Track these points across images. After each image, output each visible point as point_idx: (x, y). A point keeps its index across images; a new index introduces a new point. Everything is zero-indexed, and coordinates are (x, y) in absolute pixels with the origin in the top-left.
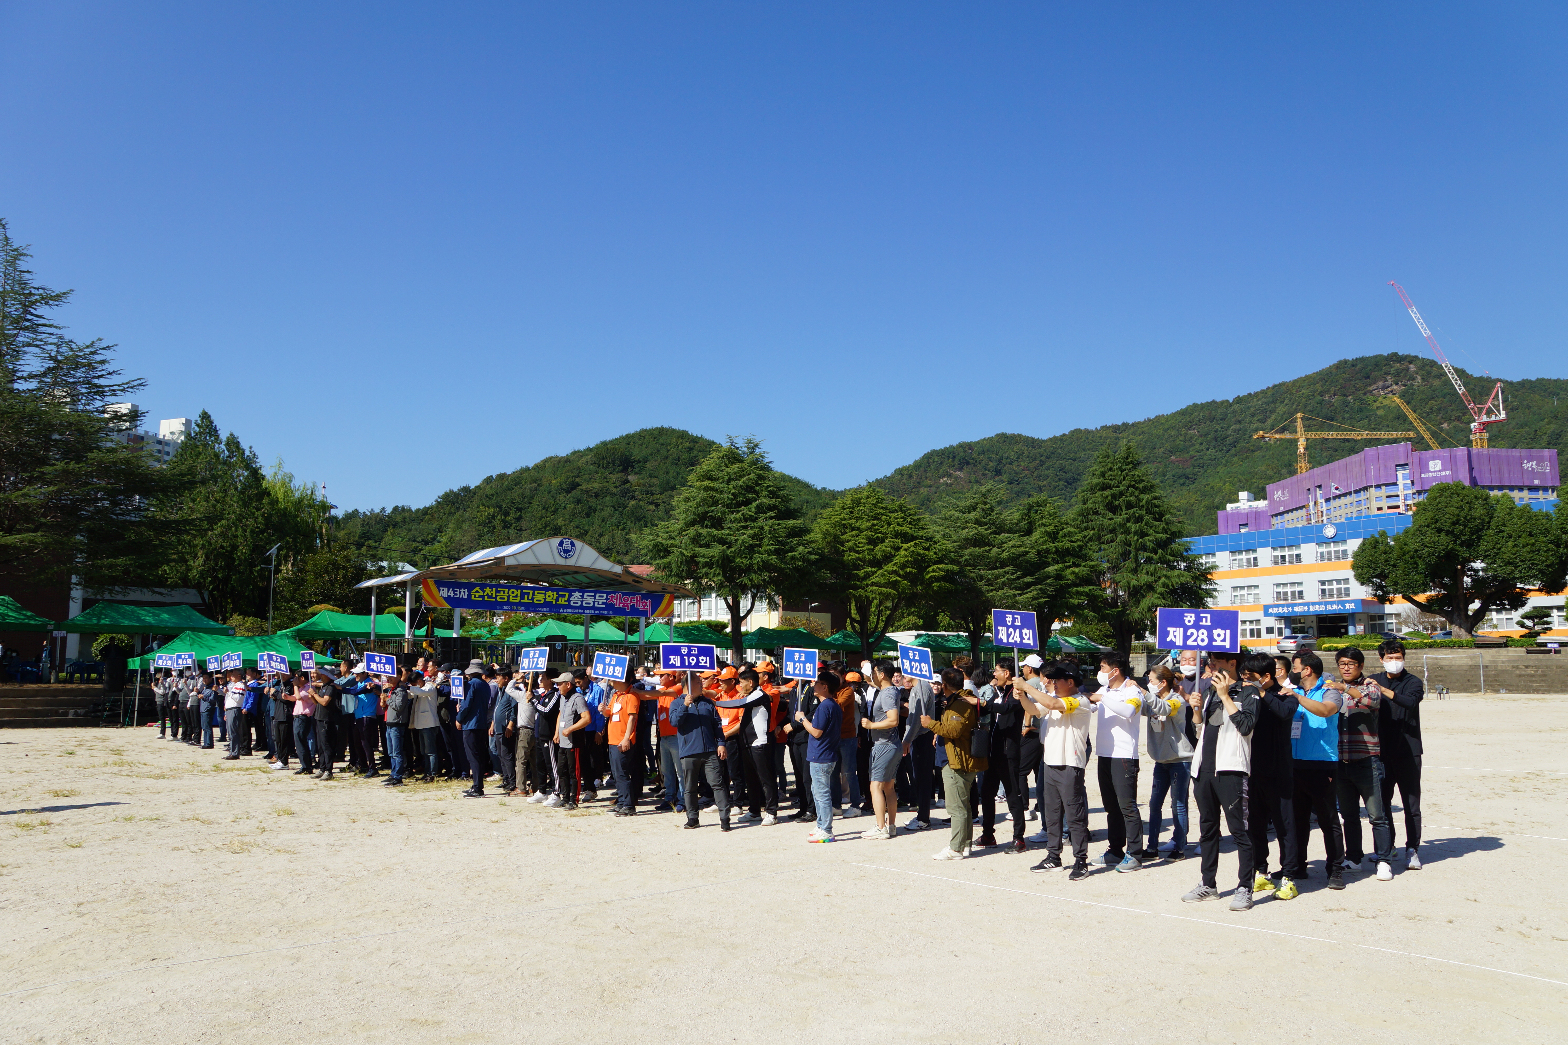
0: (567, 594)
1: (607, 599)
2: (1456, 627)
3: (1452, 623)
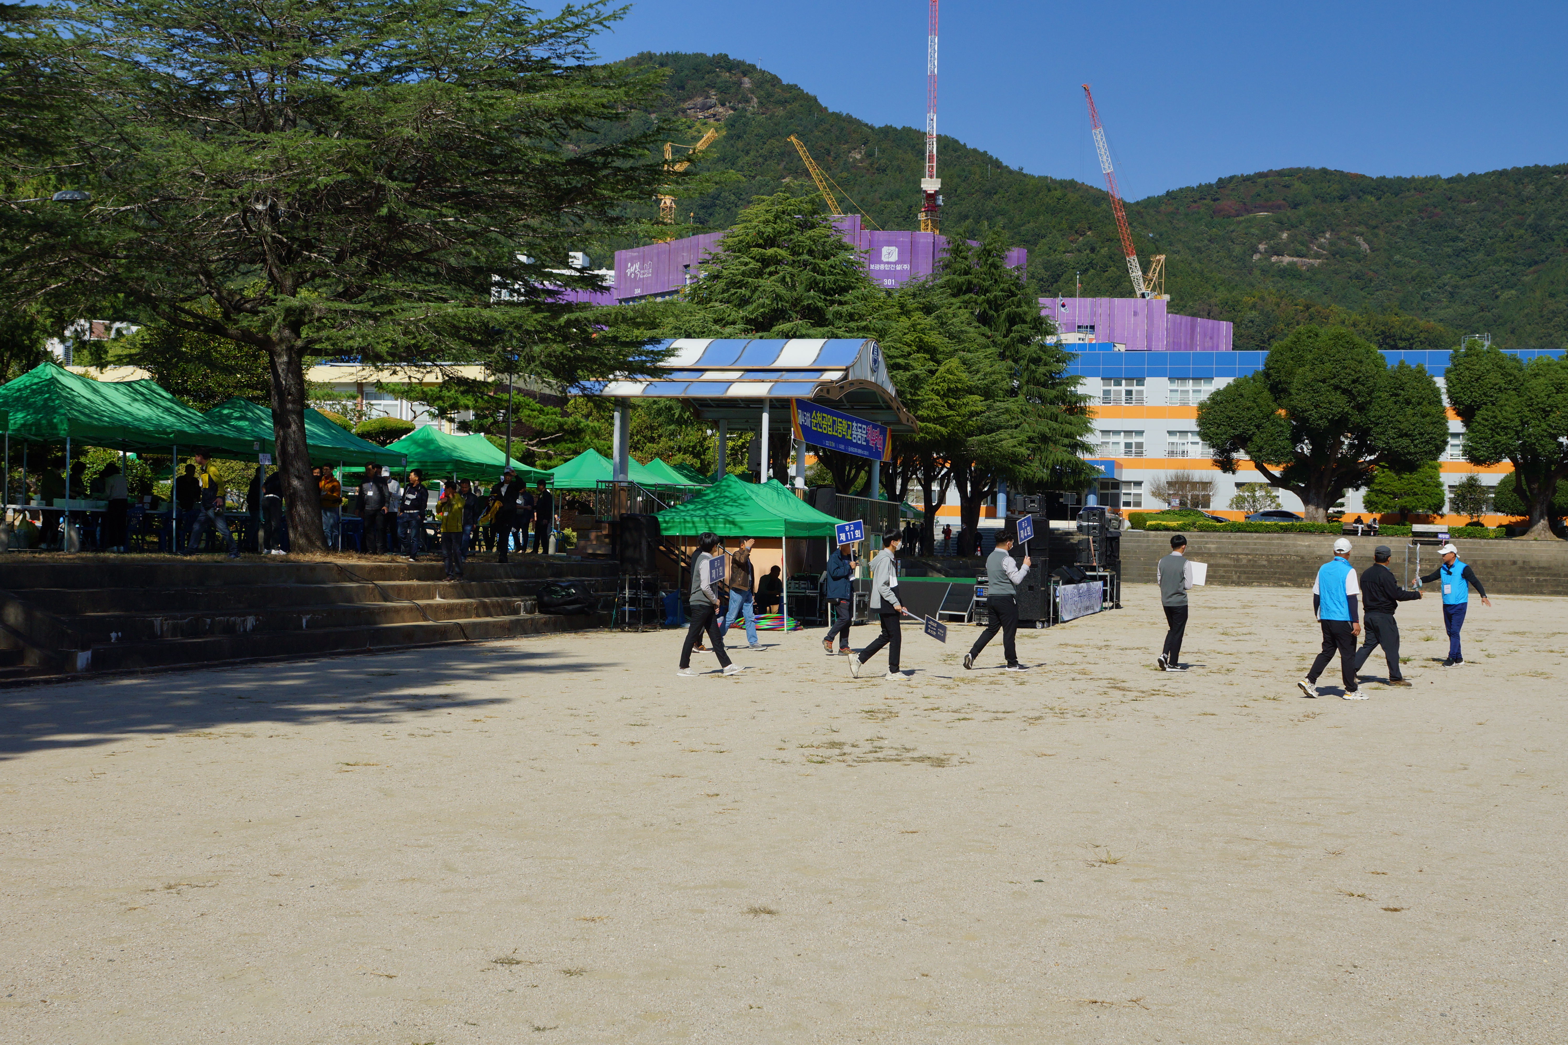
0: (851, 424)
2: (1312, 508)
3: (1306, 502)
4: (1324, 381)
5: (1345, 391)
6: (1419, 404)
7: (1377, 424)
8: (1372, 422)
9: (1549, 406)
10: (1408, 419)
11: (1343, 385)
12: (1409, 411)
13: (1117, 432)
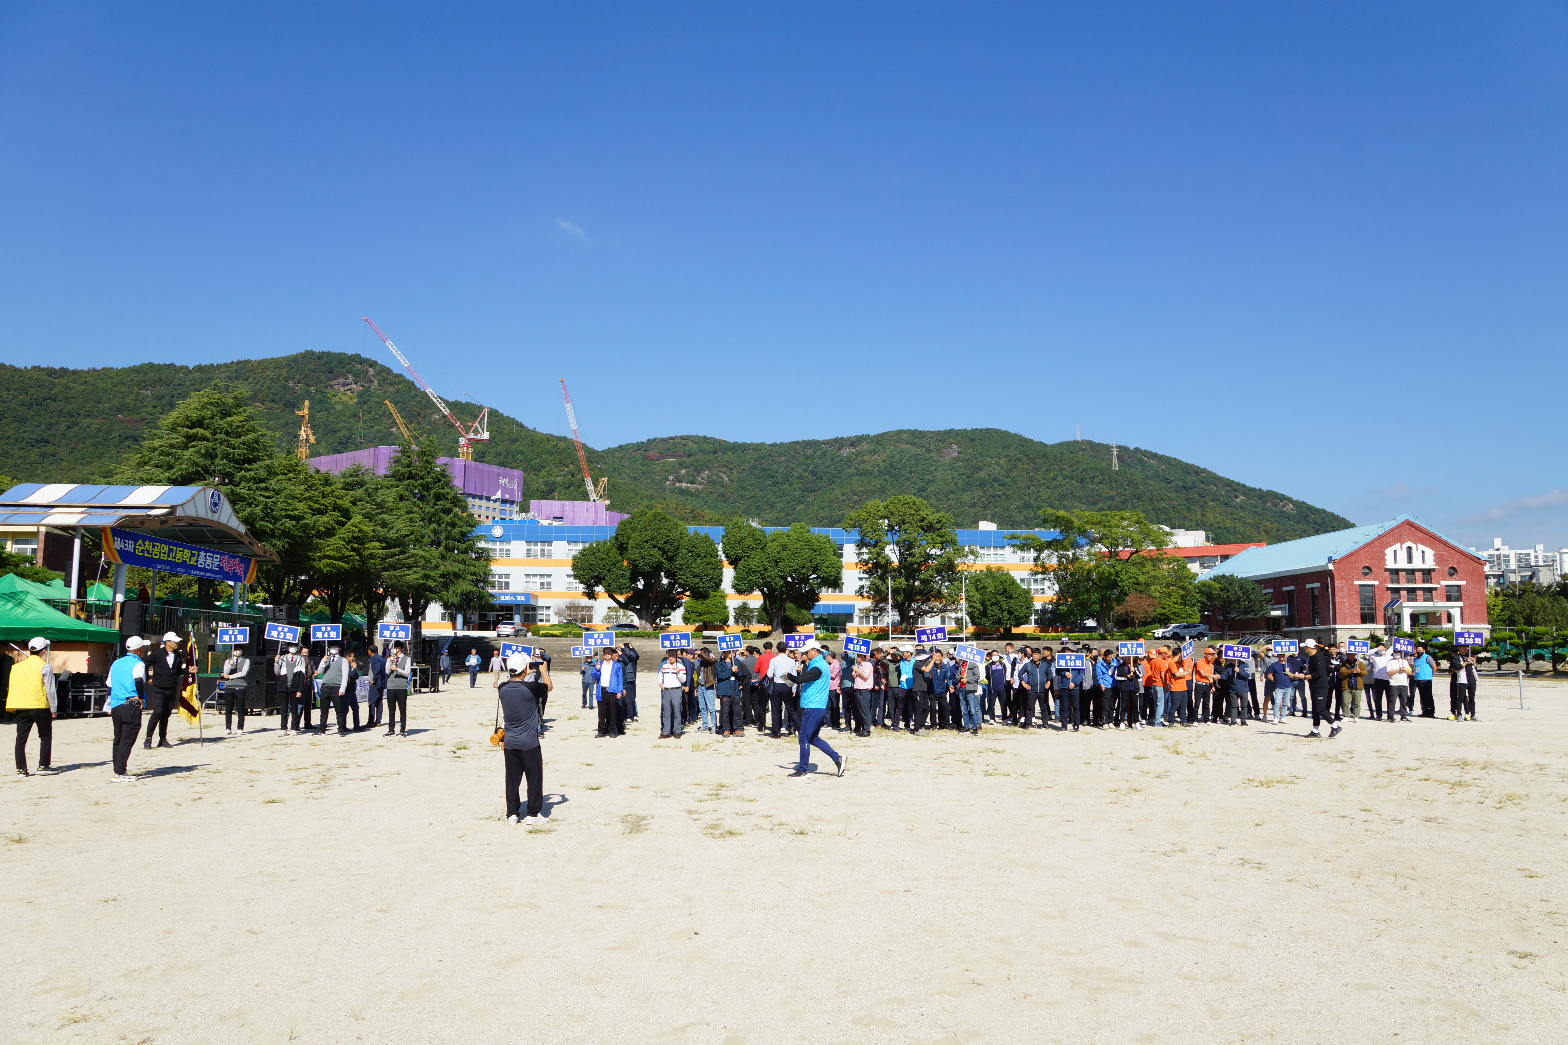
0: (197, 553)
1: (220, 561)
2: (644, 622)
3: (640, 618)
4: (647, 542)
5: (660, 549)
6: (705, 557)
7: (680, 569)
8: (677, 568)
9: (779, 558)
10: (697, 566)
11: (658, 545)
12: (699, 561)
13: (535, 576)
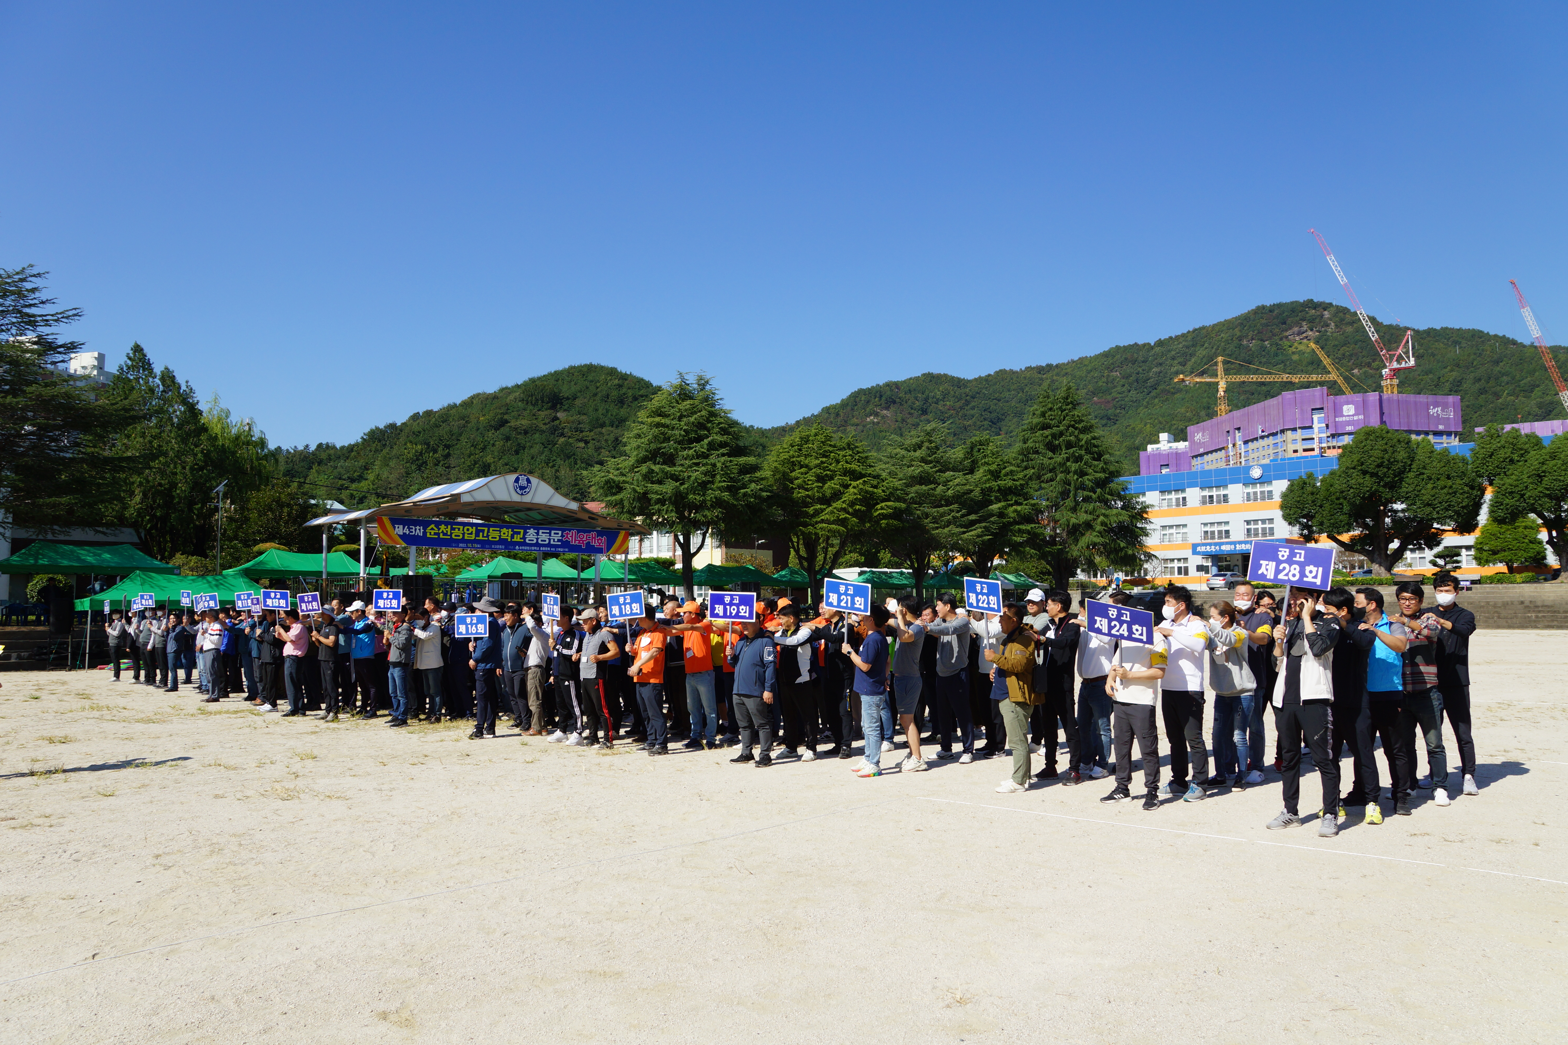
0: (522, 531)
1: (562, 536)
2: (1376, 566)
3: (1372, 561)
8: (1402, 497)
